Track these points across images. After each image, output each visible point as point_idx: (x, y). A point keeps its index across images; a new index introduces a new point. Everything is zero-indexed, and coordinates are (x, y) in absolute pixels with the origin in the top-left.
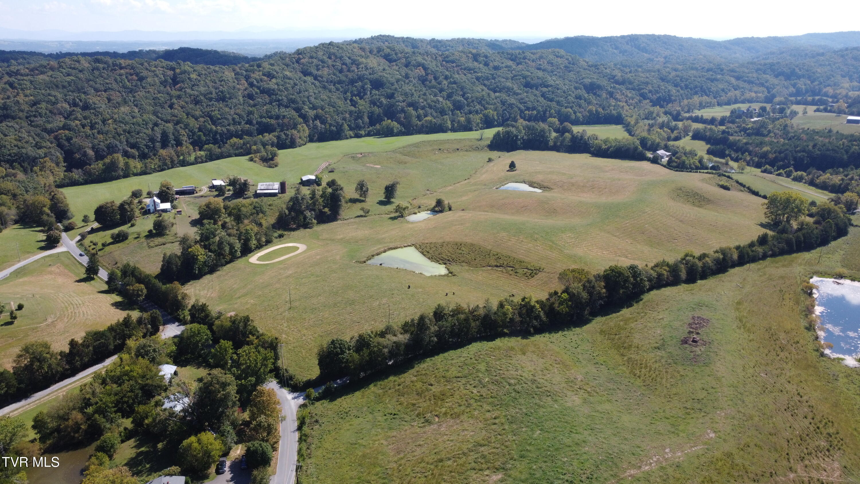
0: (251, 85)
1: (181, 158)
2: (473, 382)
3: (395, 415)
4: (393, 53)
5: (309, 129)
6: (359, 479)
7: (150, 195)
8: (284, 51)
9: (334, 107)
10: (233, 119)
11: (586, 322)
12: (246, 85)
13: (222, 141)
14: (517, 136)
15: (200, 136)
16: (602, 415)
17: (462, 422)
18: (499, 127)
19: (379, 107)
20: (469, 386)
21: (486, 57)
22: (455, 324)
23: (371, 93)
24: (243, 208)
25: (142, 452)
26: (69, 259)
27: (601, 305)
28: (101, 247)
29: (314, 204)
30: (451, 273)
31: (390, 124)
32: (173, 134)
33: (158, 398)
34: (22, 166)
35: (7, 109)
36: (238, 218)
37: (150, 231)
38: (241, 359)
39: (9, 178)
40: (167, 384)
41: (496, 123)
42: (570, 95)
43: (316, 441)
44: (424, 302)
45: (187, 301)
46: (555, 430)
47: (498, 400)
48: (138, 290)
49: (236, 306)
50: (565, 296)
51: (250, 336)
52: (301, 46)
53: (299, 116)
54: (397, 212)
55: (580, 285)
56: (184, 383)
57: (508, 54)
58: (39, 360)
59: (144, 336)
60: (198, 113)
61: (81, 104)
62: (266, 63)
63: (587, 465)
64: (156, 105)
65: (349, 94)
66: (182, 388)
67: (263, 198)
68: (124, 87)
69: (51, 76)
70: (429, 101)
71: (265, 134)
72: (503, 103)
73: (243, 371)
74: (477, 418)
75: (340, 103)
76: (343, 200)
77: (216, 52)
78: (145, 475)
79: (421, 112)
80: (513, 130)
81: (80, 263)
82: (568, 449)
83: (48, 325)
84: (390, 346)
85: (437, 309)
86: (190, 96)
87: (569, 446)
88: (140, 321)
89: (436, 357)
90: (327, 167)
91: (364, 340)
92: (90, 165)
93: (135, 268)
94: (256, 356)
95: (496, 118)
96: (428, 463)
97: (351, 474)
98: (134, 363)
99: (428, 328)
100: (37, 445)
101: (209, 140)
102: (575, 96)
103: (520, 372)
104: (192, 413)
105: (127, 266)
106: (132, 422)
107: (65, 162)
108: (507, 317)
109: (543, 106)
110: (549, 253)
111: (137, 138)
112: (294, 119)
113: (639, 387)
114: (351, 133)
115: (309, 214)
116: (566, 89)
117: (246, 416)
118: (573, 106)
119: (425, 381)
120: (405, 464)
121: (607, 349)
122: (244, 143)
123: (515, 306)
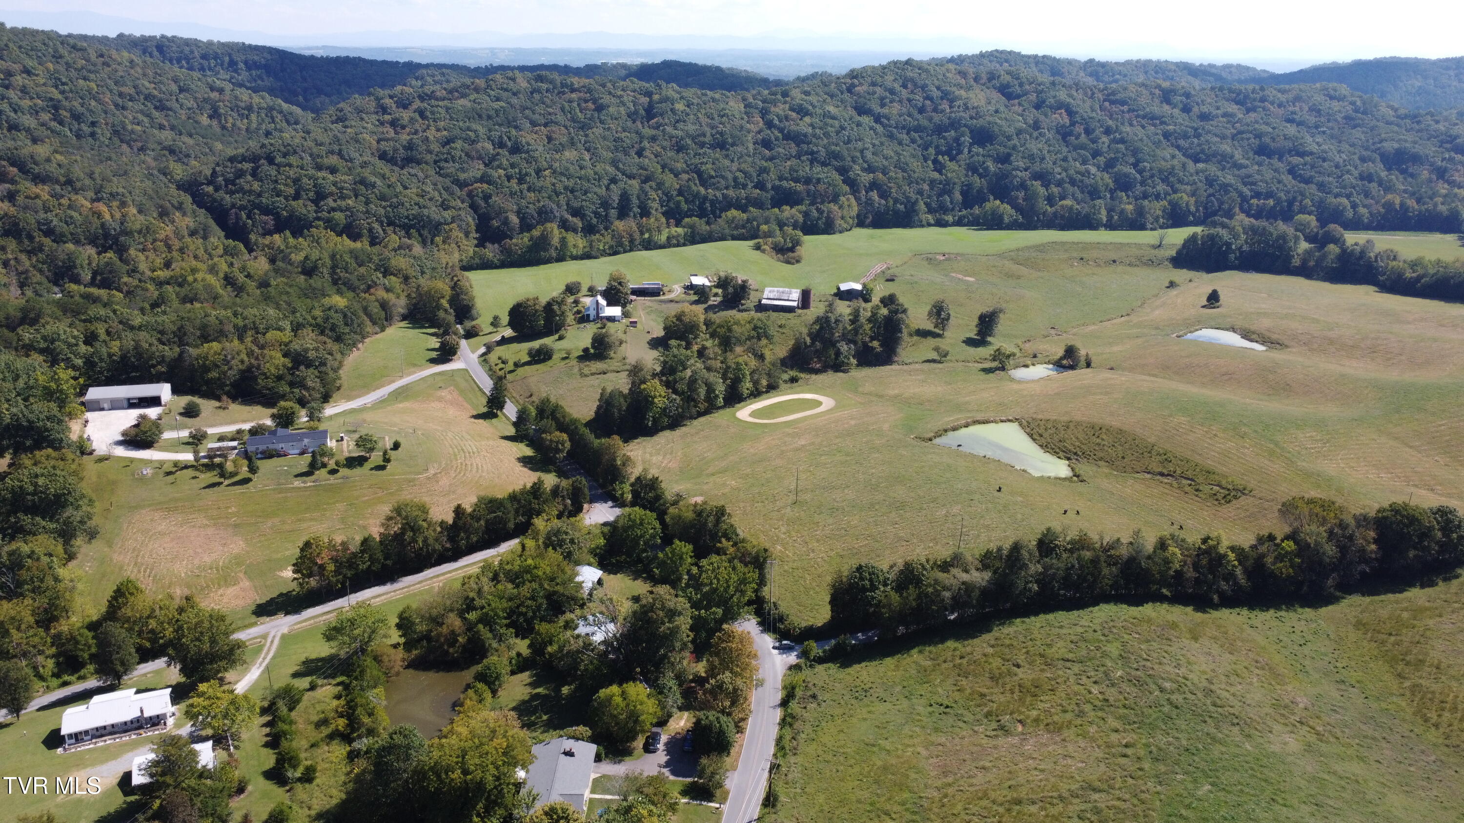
0: (770, 125)
1: (647, 236)
2: (1092, 673)
3: (947, 707)
4: (1016, 82)
5: (859, 204)
6: (871, 804)
7: (592, 291)
8: (829, 71)
9: (904, 171)
10: (735, 179)
11: (1329, 600)
12: (761, 124)
13: (714, 213)
14: (1229, 245)
15: (679, 202)
16: (1343, 783)
17: (1064, 740)
18: (1196, 225)
19: (981, 176)
20: (1084, 680)
21: (1188, 95)
22: (1073, 566)
23: (970, 152)
24: (735, 327)
25: (538, 695)
26: (466, 381)
27: (1363, 573)
28: (512, 368)
29: (856, 331)
30: (1078, 476)
31: (998, 207)
32: (638, 198)
33: (569, 616)
34: (421, 235)
35: (412, 149)
36: (726, 343)
37: (586, 350)
38: (704, 576)
39: (403, 252)
40: (585, 596)
41: (1191, 218)
42: (1348, 172)
43: (808, 729)
44: (1023, 520)
45: (629, 470)
46: (1242, 791)
47: (1136, 715)
48: (557, 442)
49: (705, 487)
50: (1289, 545)
51: (723, 540)
52: (858, 65)
53: (844, 182)
54: (994, 360)
55: (1322, 529)
56: (611, 600)
57: (1231, 91)
58: (412, 529)
59: (559, 516)
60: (680, 166)
61: (509, 144)
62: (797, 90)
64: (617, 149)
65: (932, 151)
66: (606, 606)
67: (771, 313)
68: (573, 120)
69: (474, 101)
70: (1072, 172)
71: (784, 207)
72: (1210, 182)
73: (705, 596)
74: (1093, 740)
75: (915, 165)
76: (905, 331)
77: (718, 69)
78: (540, 731)
79: (1055, 190)
80: (1224, 233)
81: (481, 390)
83: (428, 478)
84: (955, 588)
85: (1044, 535)
86: (671, 137)
88: (555, 491)
89: (1033, 618)
90: (883, 272)
91: (911, 572)
92: (511, 239)
93: (557, 406)
94: (729, 574)
95: (1193, 209)
96: (994, 802)
97: (859, 793)
98: (541, 556)
99: (1025, 566)
100: (400, 653)
101: (693, 210)
102: (1360, 174)
103: (1182, 671)
104: (619, 649)
105: (545, 402)
106: (529, 647)
107: (477, 231)
108: (1170, 568)
109: (1288, 192)
110: (1266, 462)
111: (583, 200)
112: (835, 186)
113: (1434, 745)
114: (930, 218)
115: (845, 347)
116: (1341, 161)
117: (701, 668)
118: (1351, 194)
119: (1008, 657)
120: (953, 796)
121: (1367, 658)
122: (748, 219)
123: (1188, 549)
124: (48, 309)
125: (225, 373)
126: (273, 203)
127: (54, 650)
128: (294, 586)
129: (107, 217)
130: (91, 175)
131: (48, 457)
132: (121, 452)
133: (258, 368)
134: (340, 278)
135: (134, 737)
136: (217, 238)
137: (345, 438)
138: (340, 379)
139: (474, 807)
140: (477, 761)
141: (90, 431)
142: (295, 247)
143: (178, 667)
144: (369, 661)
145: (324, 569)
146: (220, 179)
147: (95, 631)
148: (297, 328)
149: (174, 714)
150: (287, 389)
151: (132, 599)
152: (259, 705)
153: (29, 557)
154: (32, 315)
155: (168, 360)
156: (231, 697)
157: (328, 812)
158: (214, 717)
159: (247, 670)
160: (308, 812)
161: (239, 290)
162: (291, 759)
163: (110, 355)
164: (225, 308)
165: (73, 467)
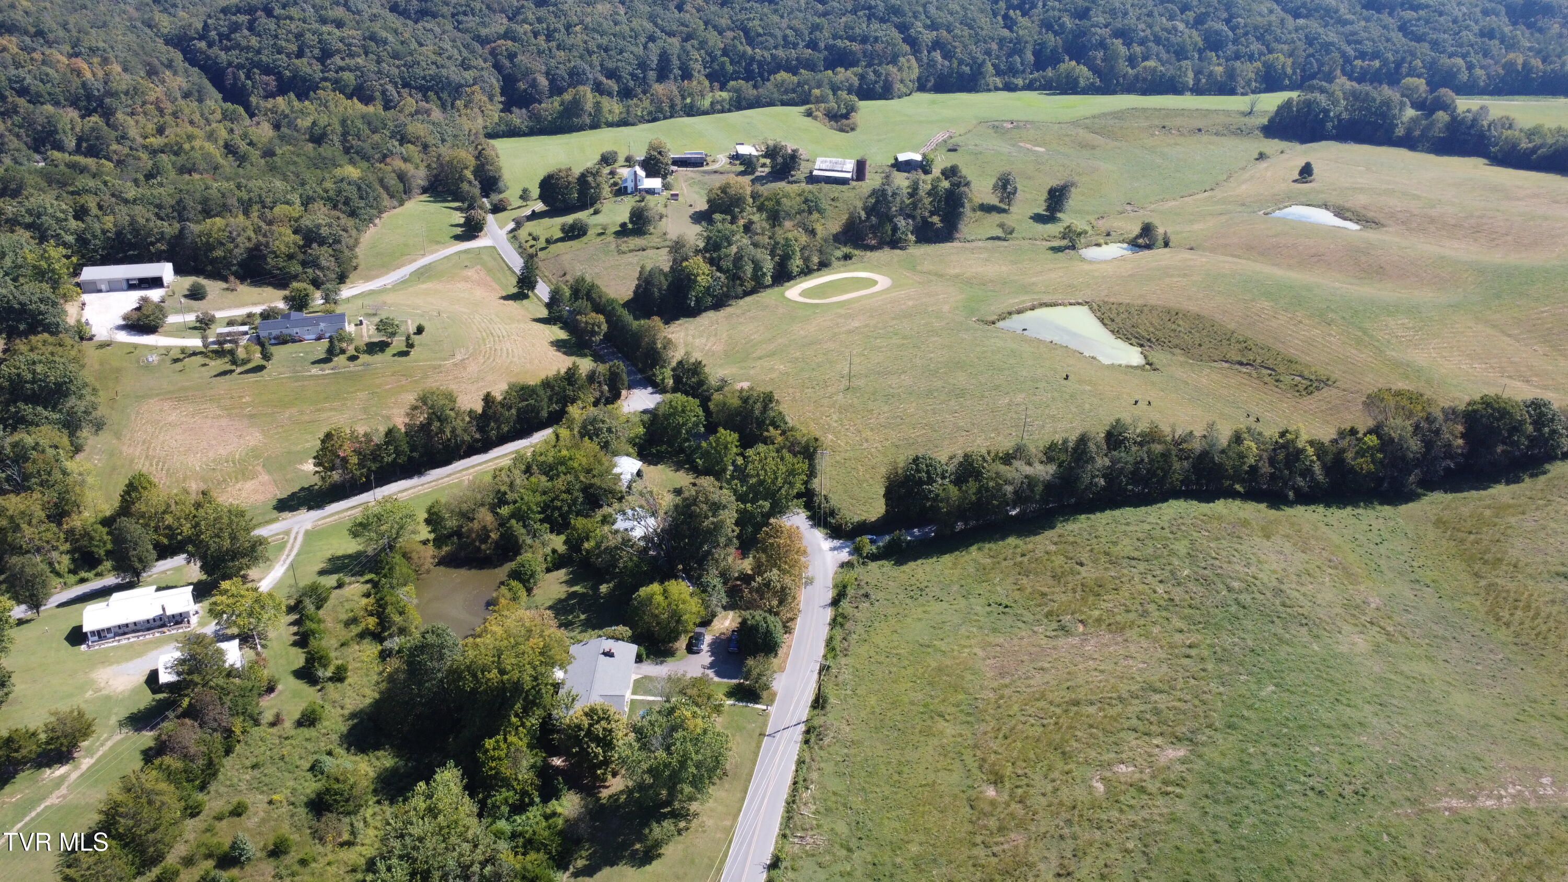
1: (688, 100)
2: (1158, 572)
3: (1006, 607)
5: (920, 66)
6: (925, 706)
7: (629, 162)
9: (971, 28)
10: (785, 37)
11: (1410, 497)
13: (761, 76)
14: (1326, 112)
15: (723, 63)
16: (1408, 683)
17: (1126, 640)
18: (1292, 89)
19: (1056, 34)
20: (1150, 579)
22: (1142, 460)
23: (1044, 6)
24: (784, 200)
25: (574, 593)
26: (495, 259)
27: (1448, 469)
28: (544, 245)
29: (914, 206)
30: (1151, 364)
31: (1074, 69)
32: (679, 58)
33: (606, 510)
34: (439, 98)
36: (775, 218)
37: (623, 225)
38: (750, 466)
39: (420, 117)
40: (624, 489)
41: (1287, 82)
42: (1467, 28)
43: (860, 629)
44: (1091, 411)
45: (671, 353)
46: (1306, 692)
47: (1202, 615)
48: (593, 325)
49: (752, 372)
50: (1372, 440)
51: (771, 428)
53: (904, 40)
54: (1064, 238)
55: (1408, 423)
56: (651, 492)
58: (439, 419)
59: (596, 404)
60: (724, 22)
63: (1358, 768)
65: (1002, 5)
66: (646, 500)
67: (823, 185)
70: (1157, 29)
71: (839, 69)
72: (1310, 41)
73: (752, 488)
74: (1156, 640)
75: (984, 21)
76: (967, 205)
78: (578, 630)
79: (1137, 49)
80: (1322, 99)
81: (510, 269)
82: (1325, 731)
83: (455, 365)
84: (1018, 482)
85: (1114, 427)
87: (1329, 727)
88: (592, 377)
89: (1098, 515)
90: (945, 141)
91: (971, 464)
92: (540, 103)
93: (593, 285)
94: (777, 465)
95: (1289, 71)
96: (1051, 703)
97: (912, 695)
98: (576, 446)
99: (1092, 460)
100: (430, 550)
101: (738, 72)
102: (1481, 30)
103: (1253, 570)
104: (660, 545)
105: (580, 281)
106: (565, 543)
107: (502, 94)
108: (1244, 463)
109: (1397, 52)
110: (1354, 351)
111: (618, 60)
112: (894, 45)
113: (1503, 643)
114: (998, 81)
115: (903, 223)
116: (1460, 14)
117: (747, 565)
118: (1468, 53)
119: (1071, 555)
120: (1010, 697)
121: (1445, 557)
122: (799, 83)
123: (1264, 443)
124: (30, 180)
125: (231, 251)
126: (274, 61)
127: (67, 546)
128: (316, 480)
129: (88, 75)
130: (65, 26)
131: (45, 342)
132: (123, 337)
133: (267, 245)
134: (352, 147)
135: (157, 635)
136: (214, 100)
137: (365, 322)
138: (356, 257)
139: (512, 707)
140: (513, 661)
141: (88, 314)
142: (301, 111)
143: (199, 564)
144: (398, 558)
145: (347, 462)
146: (213, 33)
147: (109, 527)
148: (307, 202)
149: (197, 612)
150: (300, 269)
151: (145, 493)
152: (285, 603)
153: (34, 449)
154: (13, 186)
155: (168, 237)
156: (255, 594)
157: (361, 711)
158: (239, 615)
159: (270, 568)
160: (341, 712)
161: (241, 159)
162: (321, 658)
163: (104, 232)
164: (228, 179)
165: (73, 353)
